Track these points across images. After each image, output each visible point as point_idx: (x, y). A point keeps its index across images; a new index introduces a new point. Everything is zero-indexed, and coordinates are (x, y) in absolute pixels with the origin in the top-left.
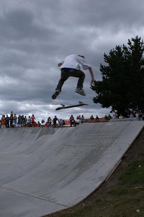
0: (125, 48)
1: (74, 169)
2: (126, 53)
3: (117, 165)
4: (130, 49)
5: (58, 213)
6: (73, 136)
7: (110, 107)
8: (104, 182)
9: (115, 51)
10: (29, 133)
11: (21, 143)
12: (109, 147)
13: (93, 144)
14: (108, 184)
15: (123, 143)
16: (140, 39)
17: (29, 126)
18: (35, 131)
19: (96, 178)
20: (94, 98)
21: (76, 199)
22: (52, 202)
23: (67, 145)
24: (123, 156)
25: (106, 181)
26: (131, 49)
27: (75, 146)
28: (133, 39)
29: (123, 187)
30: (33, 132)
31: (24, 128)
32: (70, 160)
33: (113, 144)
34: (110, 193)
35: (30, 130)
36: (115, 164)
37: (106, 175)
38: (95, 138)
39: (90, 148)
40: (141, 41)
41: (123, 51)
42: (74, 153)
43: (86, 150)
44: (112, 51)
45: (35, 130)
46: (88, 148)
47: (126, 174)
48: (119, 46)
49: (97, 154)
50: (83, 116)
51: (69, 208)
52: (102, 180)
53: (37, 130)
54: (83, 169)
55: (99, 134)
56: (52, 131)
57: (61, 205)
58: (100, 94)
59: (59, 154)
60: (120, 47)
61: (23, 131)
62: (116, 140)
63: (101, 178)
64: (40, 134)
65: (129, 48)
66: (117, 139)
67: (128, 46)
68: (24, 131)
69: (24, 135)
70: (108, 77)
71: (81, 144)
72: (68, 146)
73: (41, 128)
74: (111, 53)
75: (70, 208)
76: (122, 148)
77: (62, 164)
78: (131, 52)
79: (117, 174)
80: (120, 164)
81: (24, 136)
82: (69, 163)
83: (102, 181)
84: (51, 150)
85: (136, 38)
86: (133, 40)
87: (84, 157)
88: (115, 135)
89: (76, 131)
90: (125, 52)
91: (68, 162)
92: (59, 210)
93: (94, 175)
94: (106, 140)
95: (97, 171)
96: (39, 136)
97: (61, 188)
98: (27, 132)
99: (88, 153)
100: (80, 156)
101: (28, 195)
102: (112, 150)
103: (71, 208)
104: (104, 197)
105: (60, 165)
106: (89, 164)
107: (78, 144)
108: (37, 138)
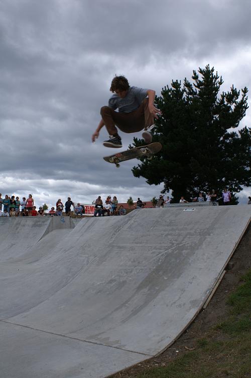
0: (188, 85)
1: (139, 288)
2: (190, 93)
3: (220, 281)
4: (196, 86)
5: (135, 367)
6: (126, 231)
7: (161, 183)
8: (202, 309)
9: (171, 89)
10: (28, 226)
11: (14, 244)
12: (198, 249)
13: (167, 245)
14: (210, 313)
15: (222, 242)
16: (213, 70)
17: (24, 215)
18: (39, 223)
19: (184, 304)
20: (134, 168)
21: (159, 342)
22: (115, 347)
23: (116, 246)
24: (226, 264)
25: (205, 307)
26: (198, 87)
27: (132, 249)
28: (201, 69)
29: (239, 317)
30: (35, 225)
31: (18, 219)
32: (127, 273)
33: (204, 244)
34: (219, 328)
35: (29, 221)
36: (216, 279)
37: (203, 298)
38: (168, 235)
39: (161, 251)
40: (214, 73)
41: (184, 90)
42: (132, 260)
43: (155, 255)
44: (166, 89)
45: (39, 221)
46: (158, 251)
47: (239, 295)
48: (177, 81)
49: (178, 261)
50: (115, 198)
51: (152, 358)
52: (197, 307)
53: (44, 222)
54: (157, 288)
55: (174, 228)
56: (69, 223)
57: (135, 352)
58: (145, 160)
59: (104, 263)
60: (179, 82)
61: (17, 224)
62: (207, 236)
63: (194, 303)
64: (48, 228)
65: (194, 85)
66: (209, 235)
67: (192, 82)
68: (19, 224)
69: (18, 230)
70: (159, 134)
71: (144, 244)
72: (120, 247)
73: (51, 218)
74: (165, 93)
75: (154, 357)
76: (222, 251)
77: (115, 280)
78: (198, 92)
79: (222, 295)
80: (224, 278)
81: (18, 232)
82: (127, 279)
83: (199, 308)
84: (87, 256)
85: (207, 68)
86: (201, 72)
87: (155, 268)
88: (205, 229)
89: (129, 222)
90: (187, 91)
91: (126, 276)
92: (137, 363)
93: (180, 298)
94: (189, 238)
95: (183, 290)
96: (47, 232)
97: (124, 322)
98: (24, 226)
99: (159, 259)
100: (146, 266)
101: (64, 336)
102: (204, 254)
103: (157, 357)
104: (210, 336)
105: (111, 281)
106: (165, 278)
107: (138, 245)
108: (44, 235)
